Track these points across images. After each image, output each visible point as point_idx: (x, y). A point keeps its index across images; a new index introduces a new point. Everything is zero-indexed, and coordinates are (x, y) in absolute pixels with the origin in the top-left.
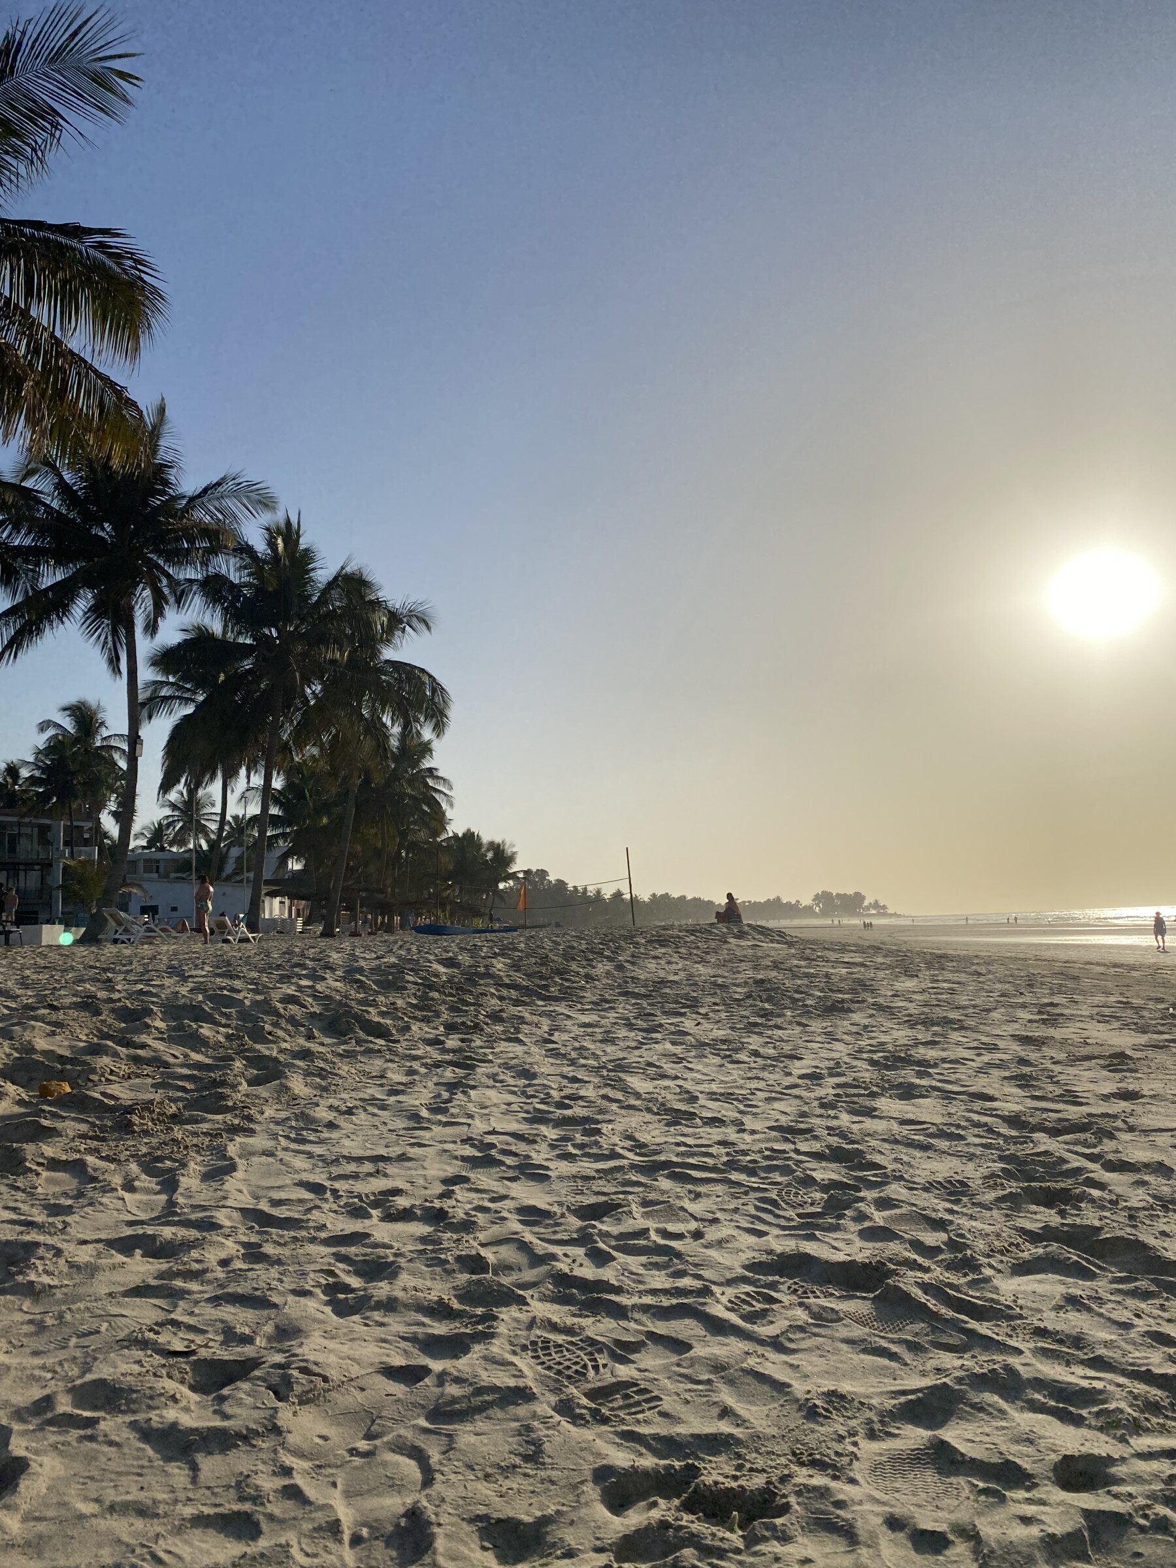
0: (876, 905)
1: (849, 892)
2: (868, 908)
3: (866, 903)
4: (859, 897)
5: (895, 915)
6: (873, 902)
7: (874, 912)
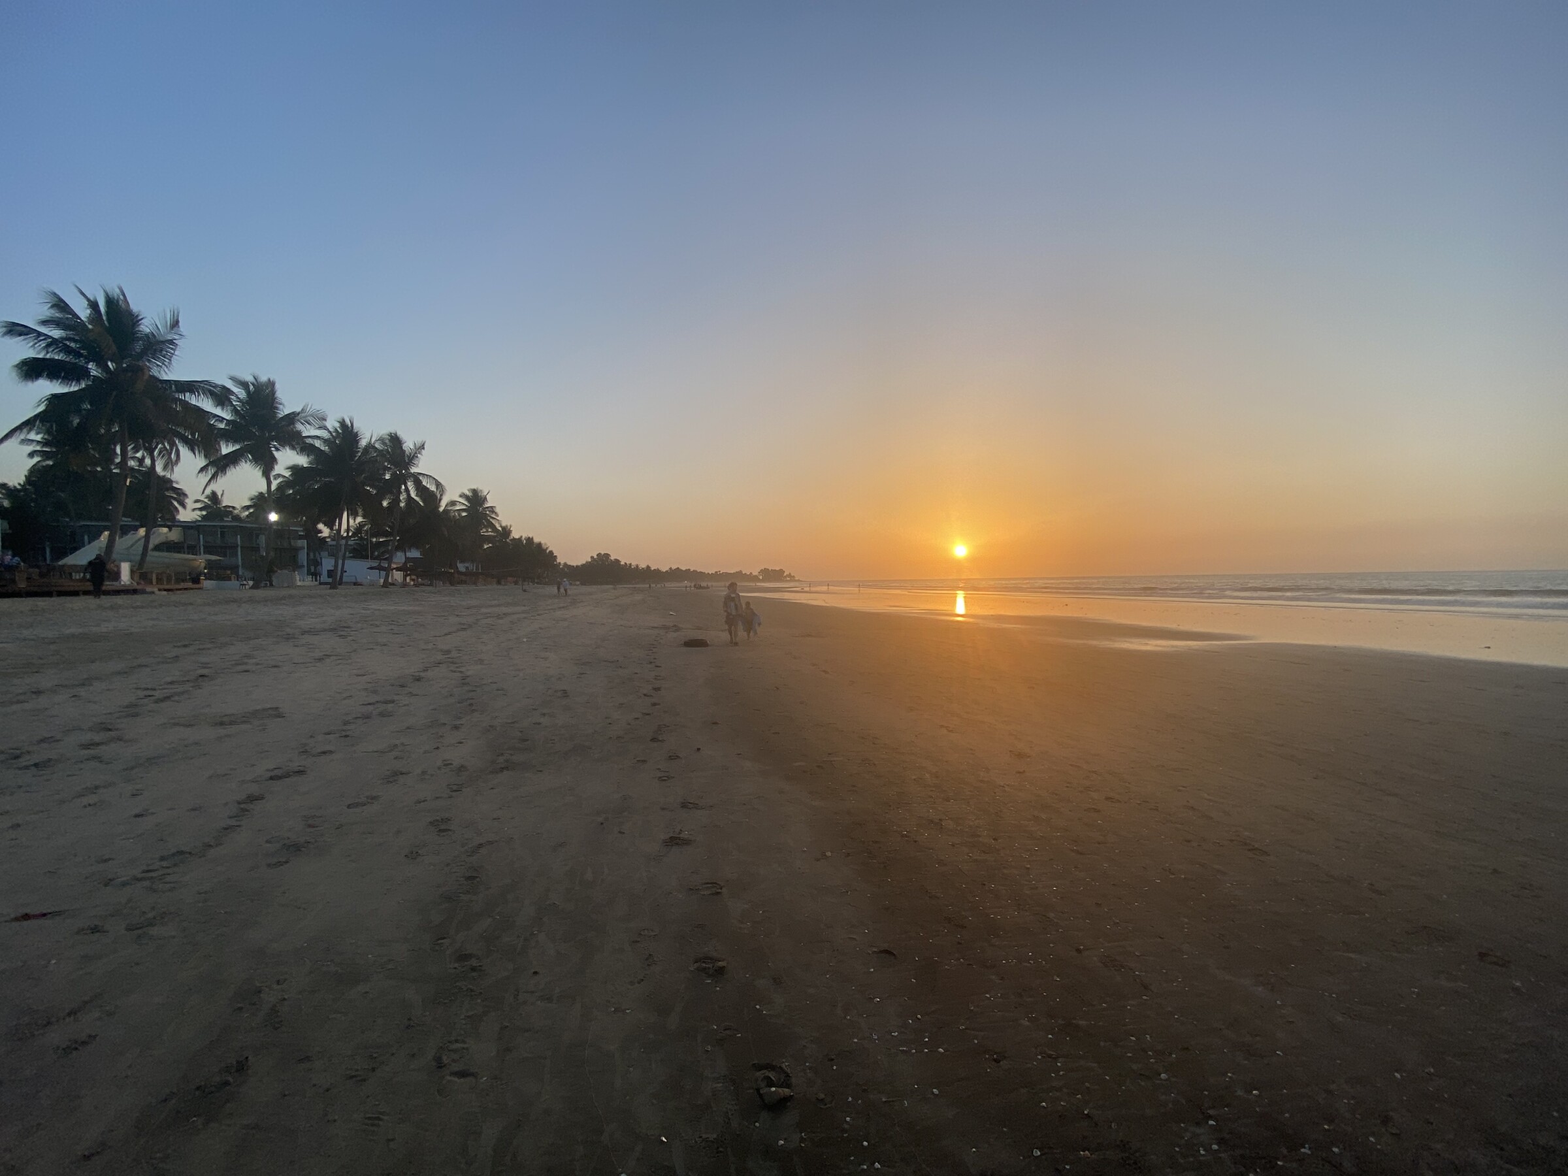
0: (789, 575)
1: (777, 569)
2: (786, 577)
3: (785, 574)
4: (782, 571)
5: (799, 581)
6: (788, 573)
7: (789, 579)
